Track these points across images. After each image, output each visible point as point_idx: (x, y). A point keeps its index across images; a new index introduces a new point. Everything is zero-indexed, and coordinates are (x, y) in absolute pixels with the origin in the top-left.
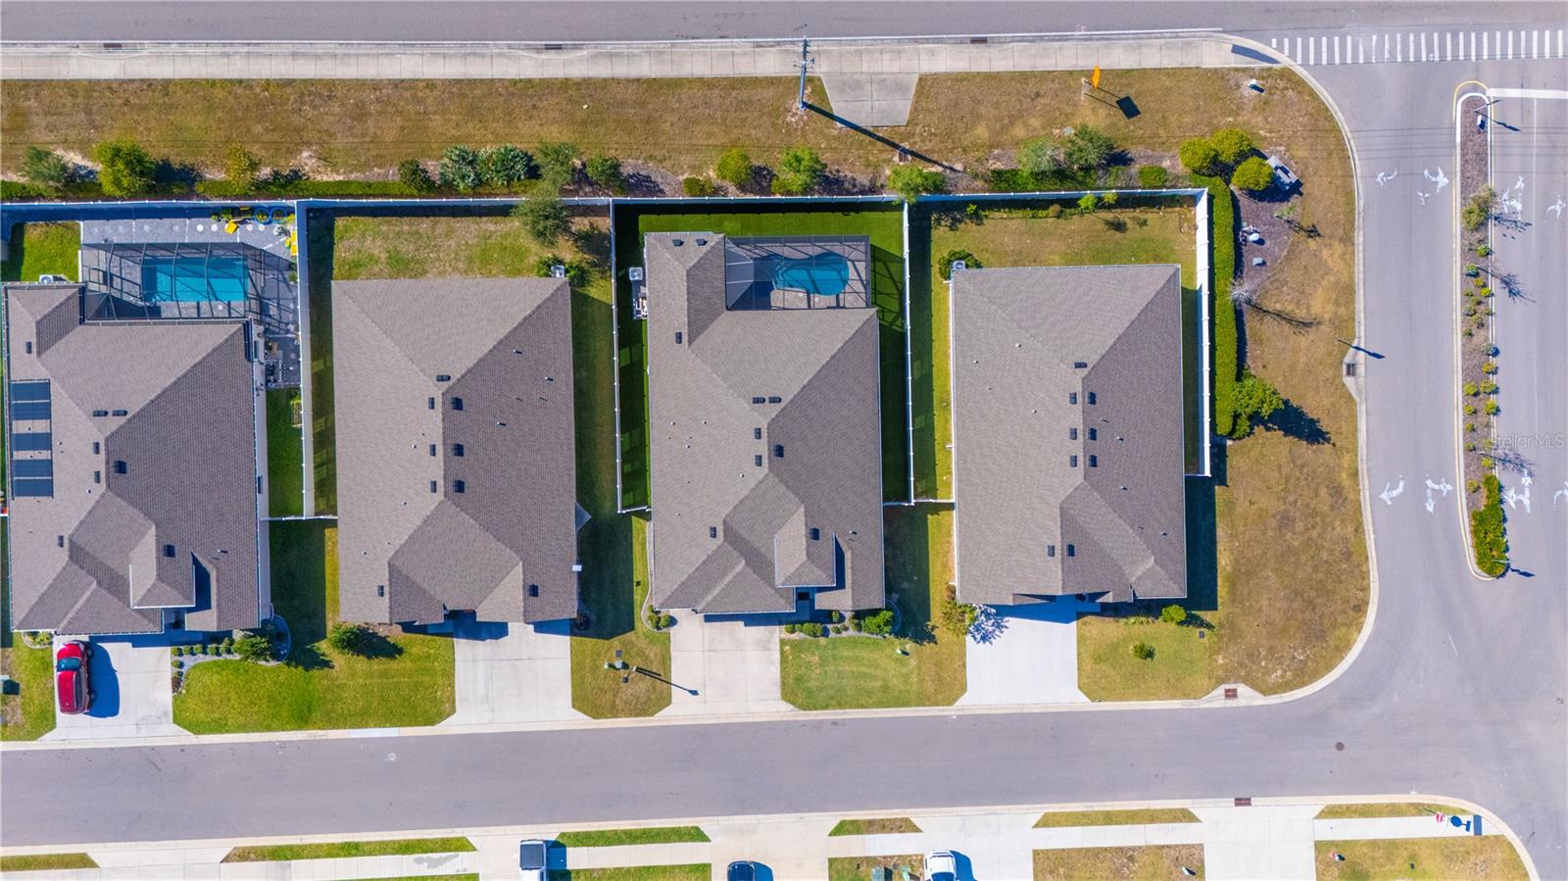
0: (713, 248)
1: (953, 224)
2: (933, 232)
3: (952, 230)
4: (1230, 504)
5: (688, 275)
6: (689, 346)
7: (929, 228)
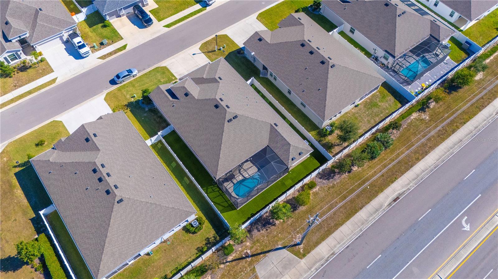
0: (288, 160)
1: (209, 241)
2: (214, 232)
3: (208, 238)
4: (25, 213)
5: (289, 144)
6: (271, 124)
7: (217, 233)
